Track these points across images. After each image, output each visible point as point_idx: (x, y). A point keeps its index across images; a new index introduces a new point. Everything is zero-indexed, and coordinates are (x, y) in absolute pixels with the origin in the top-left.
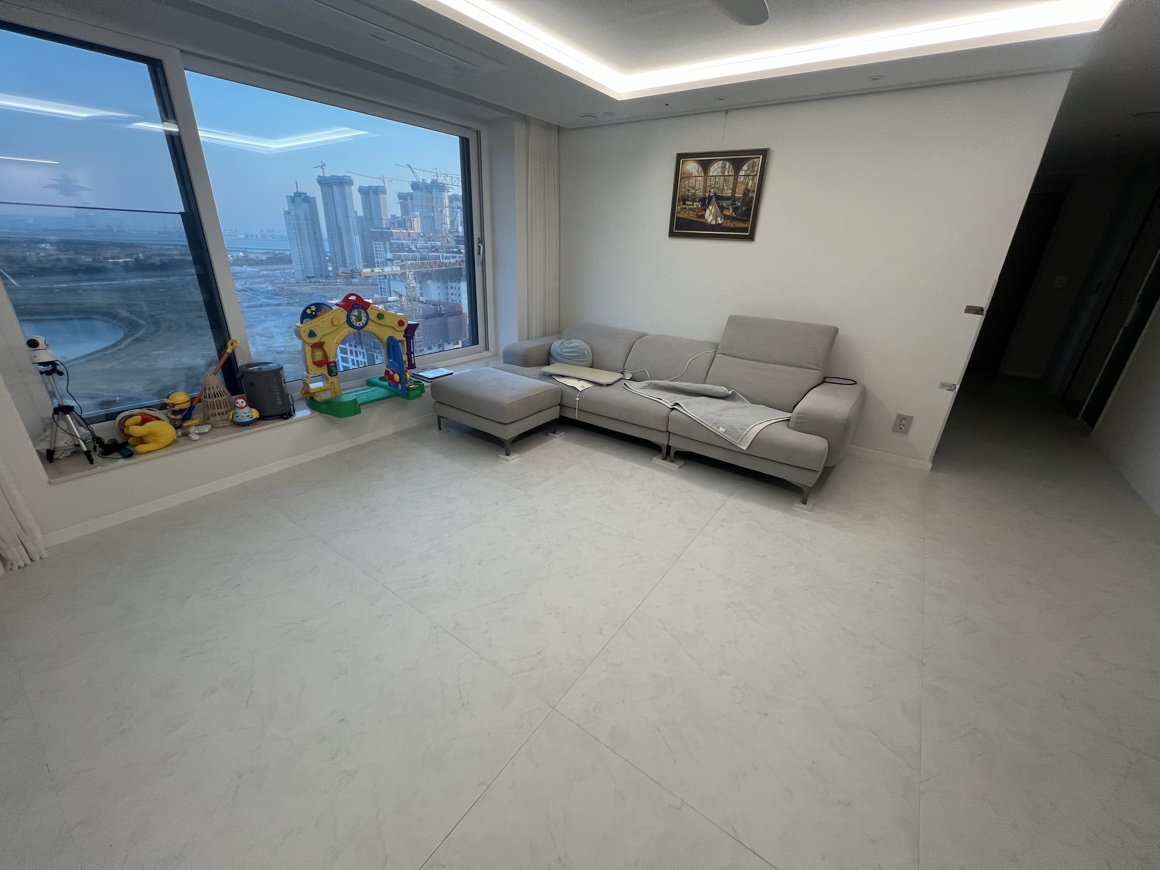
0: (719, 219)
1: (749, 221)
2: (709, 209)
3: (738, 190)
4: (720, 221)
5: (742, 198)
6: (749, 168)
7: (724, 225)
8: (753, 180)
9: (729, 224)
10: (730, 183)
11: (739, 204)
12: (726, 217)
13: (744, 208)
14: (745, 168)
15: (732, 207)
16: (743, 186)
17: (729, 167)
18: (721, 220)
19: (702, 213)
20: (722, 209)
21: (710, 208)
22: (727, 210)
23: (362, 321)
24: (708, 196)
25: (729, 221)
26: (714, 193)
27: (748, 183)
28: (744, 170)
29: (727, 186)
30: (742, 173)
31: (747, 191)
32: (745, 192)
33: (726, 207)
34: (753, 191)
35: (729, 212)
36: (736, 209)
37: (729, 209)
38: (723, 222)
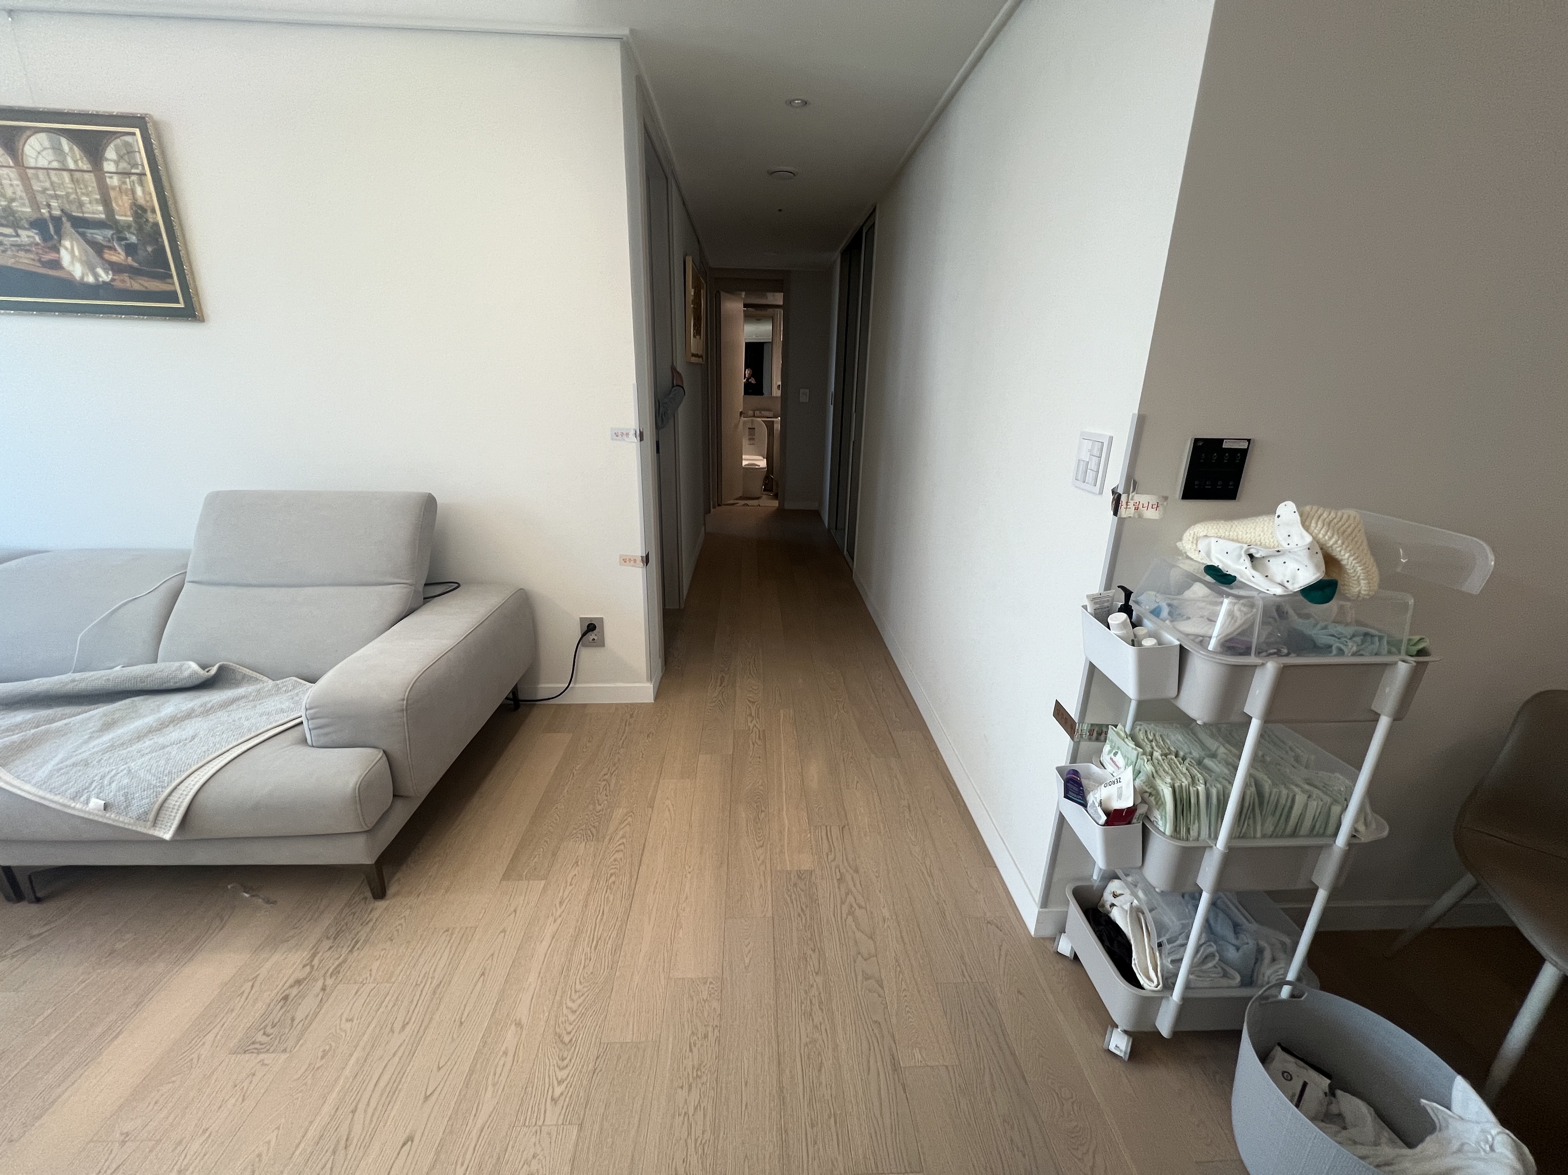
0: (100, 271)
1: (171, 276)
2: (66, 249)
3: (118, 205)
4: (105, 276)
5: (133, 225)
6: (121, 157)
7: (118, 284)
8: (141, 184)
9: (128, 284)
10: (90, 189)
11: (133, 239)
12: (116, 268)
13: (149, 249)
14: (111, 153)
15: (120, 245)
16: (125, 197)
17: (71, 149)
18: (107, 274)
19: (52, 256)
20: (99, 248)
21: (67, 243)
22: (112, 252)
24: (47, 215)
25: (125, 276)
26: (62, 210)
27: (133, 192)
28: (111, 160)
29: (87, 195)
30: (109, 167)
31: (139, 211)
32: (136, 213)
33: (105, 243)
34: (153, 211)
35: (119, 256)
36: (130, 249)
37: (115, 250)
38: (113, 280)
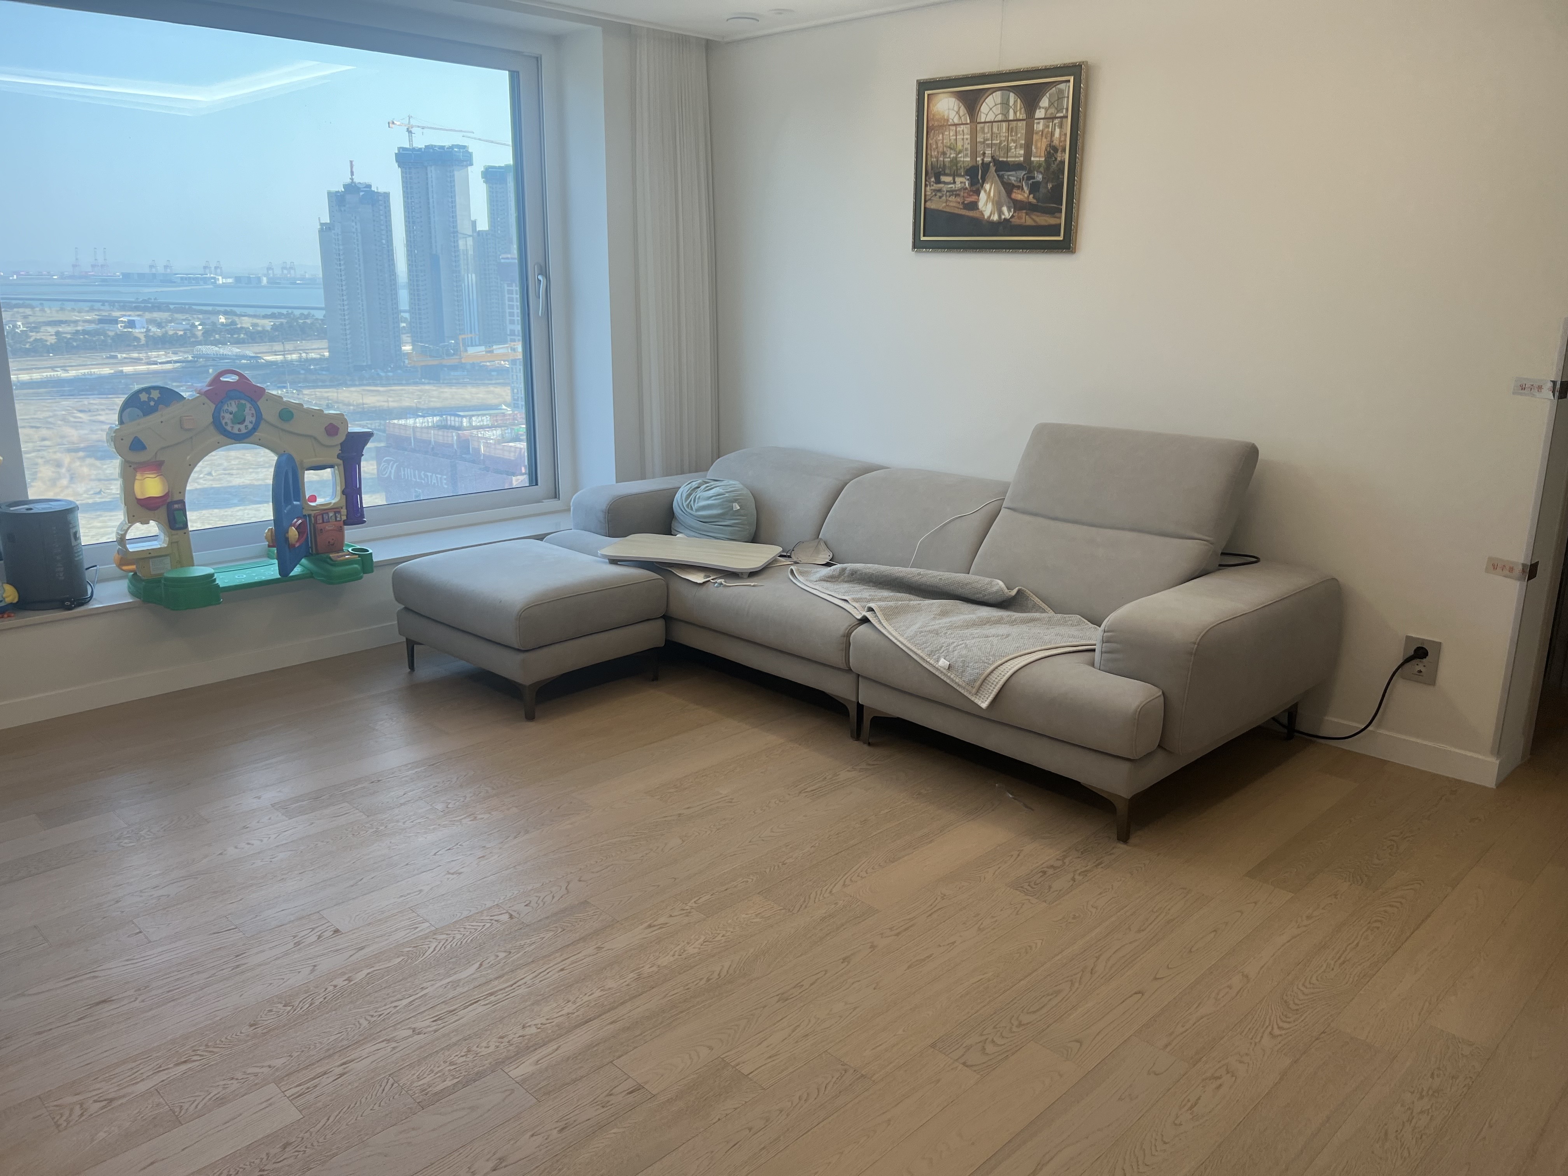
0: (1005, 209)
1: (1061, 211)
2: (985, 191)
3: (1036, 148)
4: (1007, 214)
5: (1044, 164)
6: (1051, 104)
7: (1016, 221)
8: (1061, 127)
9: (1023, 220)
10: (1019, 135)
11: (1039, 177)
12: (1018, 206)
13: (1050, 186)
14: (1045, 102)
15: (1027, 184)
16: (1044, 140)
17: (1015, 102)
18: (1009, 211)
19: (973, 198)
20: (1009, 188)
21: (987, 186)
22: (1019, 191)
23: (245, 424)
24: (980, 162)
25: (1023, 213)
26: (992, 157)
27: (1052, 134)
28: (1043, 108)
29: (1015, 141)
30: (1040, 114)
31: (1052, 151)
32: (1049, 153)
33: (1016, 184)
34: (1064, 150)
35: (1023, 195)
36: (1034, 188)
37: (1023, 189)
38: (1013, 216)
